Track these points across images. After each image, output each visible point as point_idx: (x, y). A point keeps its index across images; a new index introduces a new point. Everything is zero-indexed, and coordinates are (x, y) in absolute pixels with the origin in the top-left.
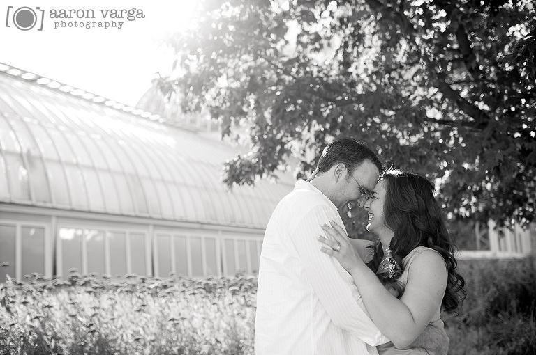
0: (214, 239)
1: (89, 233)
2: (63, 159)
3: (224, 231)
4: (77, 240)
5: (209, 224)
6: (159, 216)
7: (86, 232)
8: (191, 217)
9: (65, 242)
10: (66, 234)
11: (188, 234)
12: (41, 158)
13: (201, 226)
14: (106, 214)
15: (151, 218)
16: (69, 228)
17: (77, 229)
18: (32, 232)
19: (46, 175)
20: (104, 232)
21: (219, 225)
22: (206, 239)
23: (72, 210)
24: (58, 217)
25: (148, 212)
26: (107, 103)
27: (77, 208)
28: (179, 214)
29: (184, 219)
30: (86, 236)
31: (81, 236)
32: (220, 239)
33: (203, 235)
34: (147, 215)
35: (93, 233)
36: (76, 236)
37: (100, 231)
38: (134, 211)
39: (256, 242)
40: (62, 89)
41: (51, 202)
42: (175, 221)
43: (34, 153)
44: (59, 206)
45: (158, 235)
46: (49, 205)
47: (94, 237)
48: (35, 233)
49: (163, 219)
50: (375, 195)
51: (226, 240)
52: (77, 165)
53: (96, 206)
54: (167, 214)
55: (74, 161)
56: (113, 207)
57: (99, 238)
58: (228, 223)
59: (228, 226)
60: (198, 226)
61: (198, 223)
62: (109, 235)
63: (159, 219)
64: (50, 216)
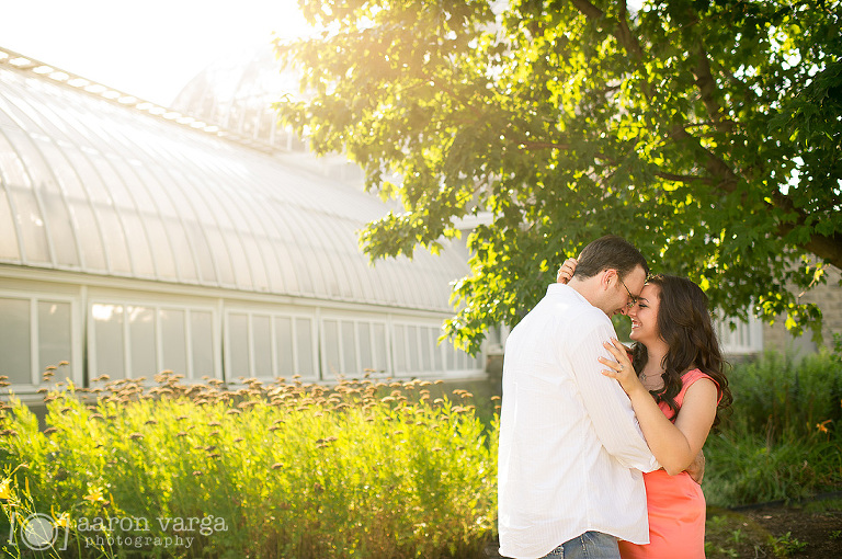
0: (310, 320)
1: (133, 312)
2: (93, 199)
3: (323, 308)
4: (116, 322)
5: (302, 297)
6: (233, 287)
7: (130, 309)
8: (277, 287)
9: (100, 324)
10: (101, 312)
11: (273, 313)
12: (61, 196)
13: (291, 300)
14: (157, 282)
15: (220, 288)
16: (105, 304)
17: (116, 305)
18: (54, 308)
19: (70, 223)
20: (154, 309)
21: (316, 299)
22: (298, 319)
23: (109, 276)
24: (89, 287)
25: (217, 280)
26: (140, 106)
27: (117, 274)
28: (260, 283)
29: (268, 291)
30: (129, 315)
31: (122, 315)
32: (317, 319)
33: (294, 314)
34: (215, 284)
35: (138, 310)
36: (115, 315)
37: (147, 308)
38: (198, 278)
39: (368, 324)
40: (72, 82)
41: (80, 265)
42: (255, 292)
43: (51, 189)
44: (90, 271)
45: (230, 314)
46: (76, 269)
47: (140, 316)
48: (57, 311)
49: (238, 290)
50: (645, 302)
51: (325, 321)
52: (113, 208)
53: (142, 269)
54: (244, 282)
55: (109, 202)
56: (166, 272)
57: (147, 319)
58: (330, 296)
59: (330, 300)
60: (287, 300)
61: (287, 295)
62: (161, 313)
63: (232, 290)
64: (78, 286)
